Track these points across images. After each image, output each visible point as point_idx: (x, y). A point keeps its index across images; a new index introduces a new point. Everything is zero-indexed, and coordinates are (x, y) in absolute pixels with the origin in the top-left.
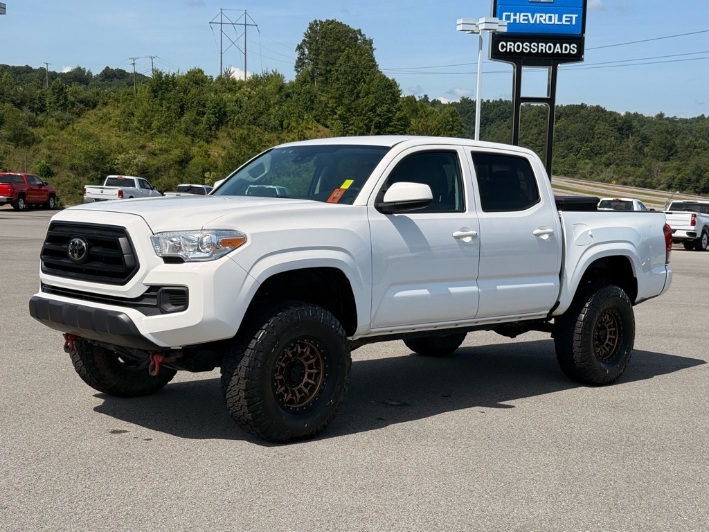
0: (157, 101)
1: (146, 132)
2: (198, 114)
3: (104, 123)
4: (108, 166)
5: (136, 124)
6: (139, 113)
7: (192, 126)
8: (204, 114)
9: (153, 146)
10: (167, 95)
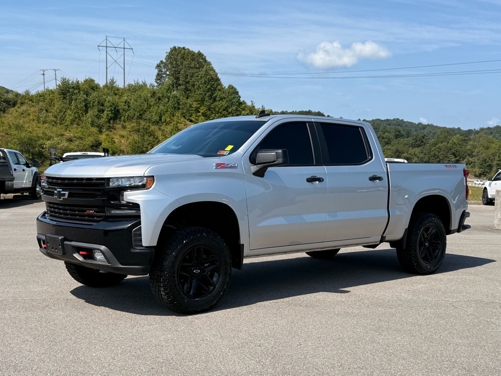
0: (67, 101)
1: (61, 124)
2: (99, 111)
3: (25, 117)
4: (37, 149)
5: (52, 118)
6: (55, 110)
7: (96, 120)
8: (103, 111)
9: (68, 134)
10: (74, 97)
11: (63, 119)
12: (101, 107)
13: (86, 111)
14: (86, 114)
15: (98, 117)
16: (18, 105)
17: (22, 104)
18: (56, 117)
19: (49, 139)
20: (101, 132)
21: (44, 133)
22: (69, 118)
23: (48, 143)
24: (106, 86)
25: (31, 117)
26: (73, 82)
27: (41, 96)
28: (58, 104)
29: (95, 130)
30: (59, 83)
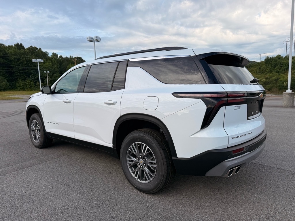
0: (268, 65)
1: (264, 73)
2: (280, 67)
3: (252, 71)
6: (262, 68)
7: (279, 70)
9: (266, 76)
10: (270, 63)
14: (274, 68)
18: (262, 70)
20: (279, 74)
22: (267, 70)
26: (271, 58)
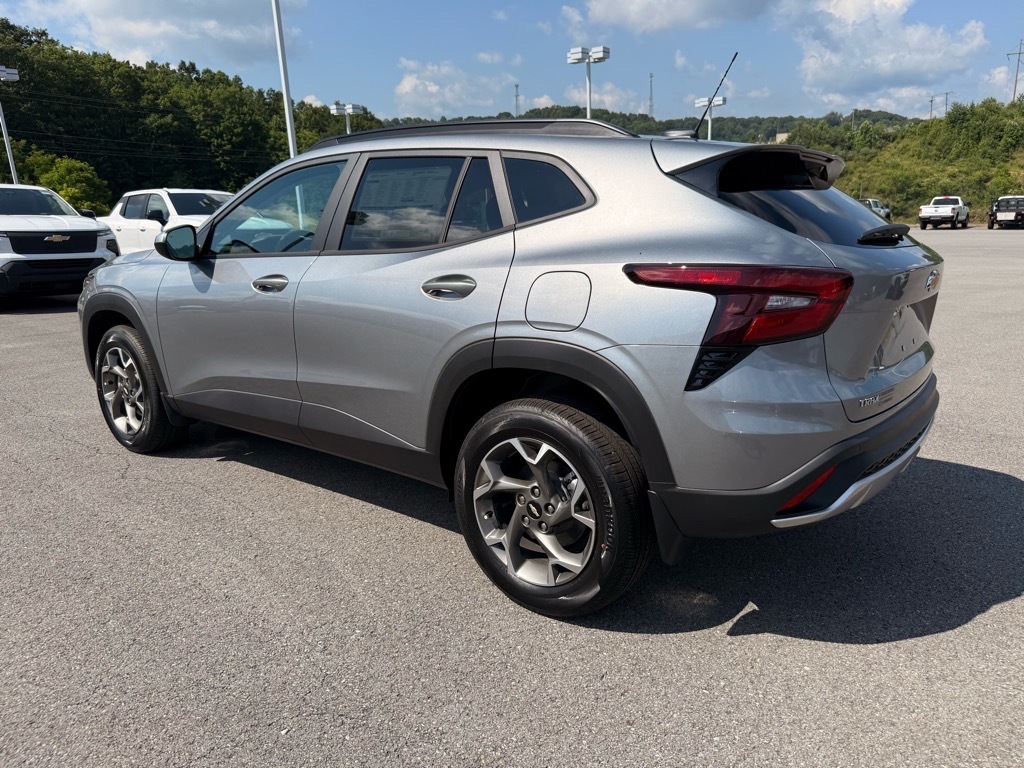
0: (956, 131)
1: (945, 158)
2: (995, 139)
3: (904, 154)
4: (912, 189)
5: (934, 152)
6: (938, 142)
7: (990, 150)
8: (1001, 137)
9: (950, 169)
10: (965, 125)
11: (948, 152)
12: (998, 133)
13: (979, 139)
14: (978, 143)
15: (994, 147)
16: (898, 140)
17: (903, 137)
18: (940, 151)
19: (927, 177)
20: (993, 164)
21: (921, 171)
22: (954, 151)
23: (926, 181)
24: (1013, 105)
25: (911, 153)
26: (966, 106)
27: (925, 127)
28: (944, 136)
29: (987, 161)
30: (949, 109)
